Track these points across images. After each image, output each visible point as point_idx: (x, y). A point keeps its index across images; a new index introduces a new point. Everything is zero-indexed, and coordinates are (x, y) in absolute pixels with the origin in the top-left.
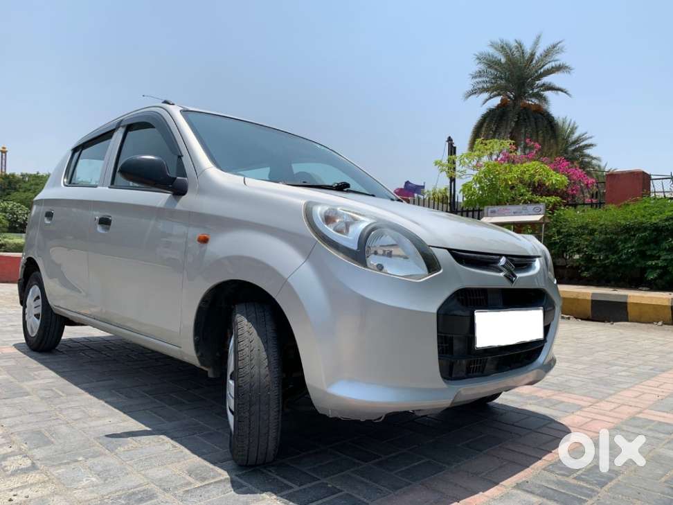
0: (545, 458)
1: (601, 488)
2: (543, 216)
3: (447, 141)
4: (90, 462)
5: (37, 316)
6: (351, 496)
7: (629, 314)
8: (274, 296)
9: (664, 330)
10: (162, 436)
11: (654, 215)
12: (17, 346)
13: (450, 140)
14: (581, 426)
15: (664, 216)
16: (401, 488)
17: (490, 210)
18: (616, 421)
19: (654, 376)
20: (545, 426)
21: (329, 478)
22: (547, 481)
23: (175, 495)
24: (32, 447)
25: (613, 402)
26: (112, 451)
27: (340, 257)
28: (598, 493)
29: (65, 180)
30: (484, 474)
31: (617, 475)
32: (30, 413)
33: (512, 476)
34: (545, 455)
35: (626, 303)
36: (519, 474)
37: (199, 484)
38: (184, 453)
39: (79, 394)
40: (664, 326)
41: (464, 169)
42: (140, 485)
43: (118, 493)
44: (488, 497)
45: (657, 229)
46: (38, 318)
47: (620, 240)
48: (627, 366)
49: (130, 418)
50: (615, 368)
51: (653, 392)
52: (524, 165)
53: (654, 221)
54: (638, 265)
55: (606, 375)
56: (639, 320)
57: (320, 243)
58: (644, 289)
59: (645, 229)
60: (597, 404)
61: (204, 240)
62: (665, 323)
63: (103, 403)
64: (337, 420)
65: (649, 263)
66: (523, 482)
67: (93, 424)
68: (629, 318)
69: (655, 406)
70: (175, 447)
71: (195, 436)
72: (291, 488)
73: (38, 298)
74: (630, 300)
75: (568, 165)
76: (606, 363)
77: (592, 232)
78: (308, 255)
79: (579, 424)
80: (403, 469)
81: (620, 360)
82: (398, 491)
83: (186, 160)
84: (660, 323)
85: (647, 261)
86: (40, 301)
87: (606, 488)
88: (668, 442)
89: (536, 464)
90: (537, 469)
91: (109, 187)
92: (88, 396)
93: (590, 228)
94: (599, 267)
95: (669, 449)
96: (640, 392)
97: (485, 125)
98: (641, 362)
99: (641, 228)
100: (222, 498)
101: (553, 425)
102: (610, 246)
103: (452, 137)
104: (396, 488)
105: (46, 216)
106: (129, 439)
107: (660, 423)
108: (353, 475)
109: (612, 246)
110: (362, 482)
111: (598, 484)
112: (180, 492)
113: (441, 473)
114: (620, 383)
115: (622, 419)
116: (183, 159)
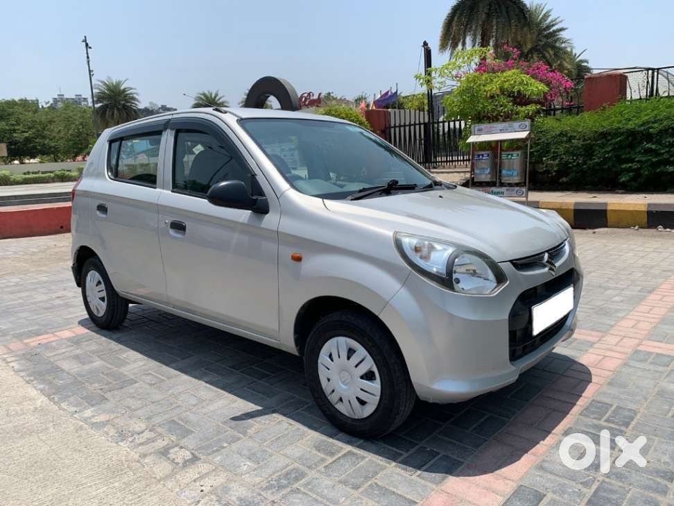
0: (578, 403)
1: (627, 428)
2: (528, 132)
3: (423, 46)
4: (234, 446)
5: (102, 299)
6: (447, 457)
7: (609, 220)
8: (377, 314)
9: (641, 235)
10: (274, 415)
11: (630, 120)
12: (82, 323)
13: (425, 44)
14: (597, 364)
15: (639, 122)
16: (481, 445)
17: (477, 128)
18: (623, 356)
19: (642, 299)
20: (568, 368)
21: (424, 441)
22: (586, 425)
23: (318, 471)
24: (180, 438)
25: (616, 335)
26: (245, 433)
27: (433, 284)
28: (625, 433)
29: (110, 174)
30: (537, 424)
31: (636, 414)
32: (153, 403)
33: (558, 424)
34: (577, 400)
35: (606, 211)
36: (563, 421)
37: (330, 460)
38: (301, 430)
39: (176, 376)
40: (640, 230)
41: (444, 79)
42: (287, 465)
43: (277, 474)
44: (546, 445)
45: (632, 134)
46: (104, 301)
47: (598, 145)
48: (618, 289)
49: (238, 399)
50: (609, 292)
51: (646, 319)
52: (504, 74)
53: (629, 126)
54: (614, 170)
55: (603, 302)
56: (618, 225)
57: (414, 272)
58: (620, 191)
59: (622, 134)
60: (604, 339)
61: (298, 259)
62: (641, 227)
63: (204, 383)
64: (435, 404)
65: (624, 166)
66: (569, 428)
67: (212, 408)
68: (609, 224)
69: (651, 336)
70: (291, 425)
71: (299, 410)
72: (401, 455)
73: (99, 283)
74: (609, 208)
75: (547, 69)
76: (600, 287)
77: (570, 139)
78: (405, 282)
79: (596, 363)
80: (475, 426)
81: (611, 281)
82: (480, 447)
83: (260, 178)
84: (637, 227)
85: (623, 164)
86: (102, 286)
87: (631, 427)
88: (668, 375)
89: (573, 409)
90: (575, 415)
91: (172, 191)
92: (185, 377)
93: (569, 135)
94: (578, 173)
95: (669, 382)
96: (636, 320)
97: (456, 19)
98: (629, 283)
99: (617, 133)
100: (355, 470)
101: (574, 367)
102: (588, 151)
103: (427, 42)
104: (477, 446)
105: (98, 209)
106: (250, 421)
107: (658, 355)
108: (440, 436)
109: (590, 152)
110: (450, 443)
111: (623, 425)
112: (321, 468)
113: (505, 427)
114: (617, 311)
115: (626, 354)
116: (257, 177)
